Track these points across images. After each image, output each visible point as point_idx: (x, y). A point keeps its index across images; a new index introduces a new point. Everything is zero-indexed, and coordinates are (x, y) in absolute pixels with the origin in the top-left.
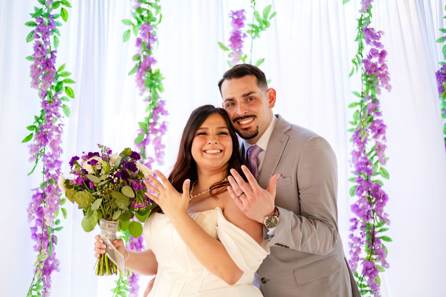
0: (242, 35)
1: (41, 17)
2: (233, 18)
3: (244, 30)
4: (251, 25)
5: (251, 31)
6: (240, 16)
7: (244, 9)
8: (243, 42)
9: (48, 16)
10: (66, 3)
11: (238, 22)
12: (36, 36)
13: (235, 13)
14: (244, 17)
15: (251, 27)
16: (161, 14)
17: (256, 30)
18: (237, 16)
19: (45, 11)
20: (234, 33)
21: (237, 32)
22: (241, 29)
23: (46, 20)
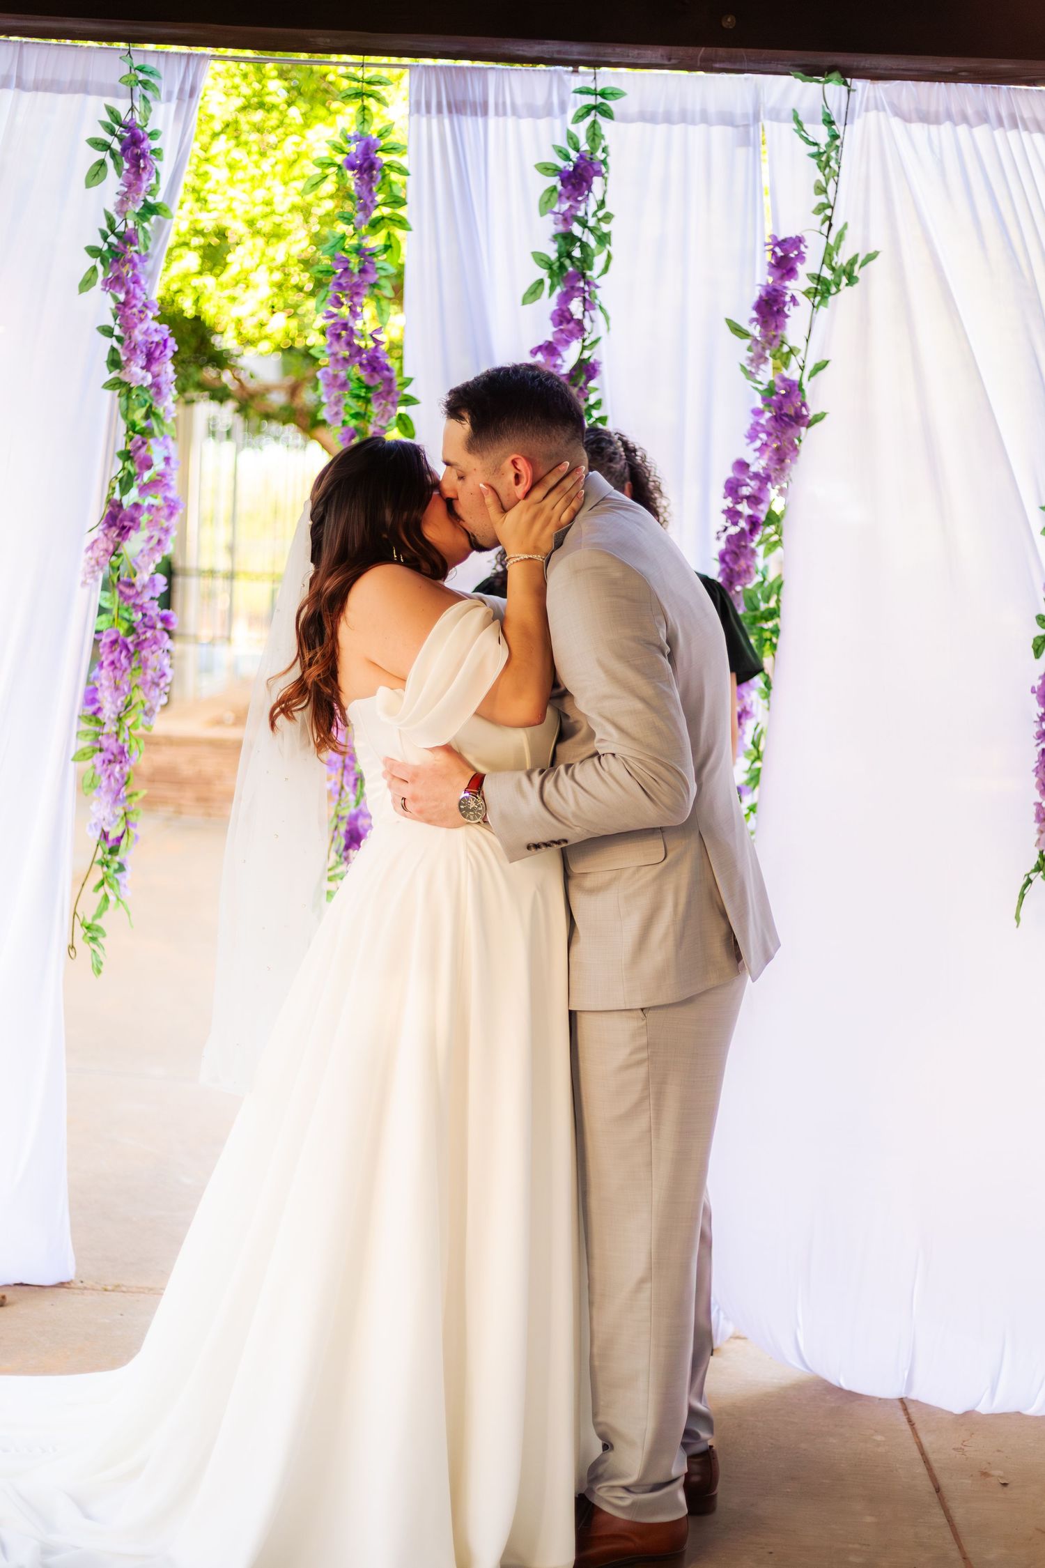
0: (788, 298)
1: (344, 254)
2: (774, 253)
3: (797, 286)
4: (814, 278)
5: (813, 291)
6: (792, 252)
7: (803, 237)
8: (787, 316)
9: (360, 251)
10: (399, 222)
11: (784, 265)
12: (335, 303)
13: (780, 244)
14: (801, 257)
15: (816, 281)
16: (609, 252)
17: (822, 290)
18: (783, 250)
19: (352, 242)
20: (768, 293)
21: (775, 290)
22: (787, 283)
23: (355, 263)
